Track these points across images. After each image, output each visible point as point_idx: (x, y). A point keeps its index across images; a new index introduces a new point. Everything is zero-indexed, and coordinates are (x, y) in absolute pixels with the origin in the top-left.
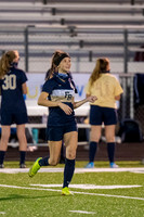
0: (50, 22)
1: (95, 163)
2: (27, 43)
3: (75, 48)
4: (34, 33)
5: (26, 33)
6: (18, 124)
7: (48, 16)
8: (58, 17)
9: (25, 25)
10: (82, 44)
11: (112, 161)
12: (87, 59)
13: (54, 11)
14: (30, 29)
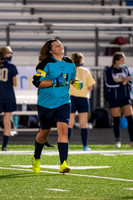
0: (29, 21)
2: (8, 40)
4: (14, 30)
5: (8, 30)
7: (27, 15)
8: (36, 16)
9: (7, 23)
13: (33, 11)
14: (11, 27)
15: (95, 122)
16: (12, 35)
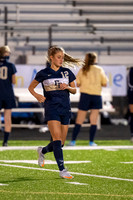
0: (78, 22)
1: (78, 142)
2: (50, 40)
3: (97, 44)
4: (56, 31)
5: (50, 31)
6: (6, 108)
7: (76, 17)
8: (84, 17)
9: (49, 24)
10: (102, 40)
11: (92, 140)
12: (106, 53)
13: (81, 13)
14: (53, 28)
15: (130, 118)
16: (55, 35)
